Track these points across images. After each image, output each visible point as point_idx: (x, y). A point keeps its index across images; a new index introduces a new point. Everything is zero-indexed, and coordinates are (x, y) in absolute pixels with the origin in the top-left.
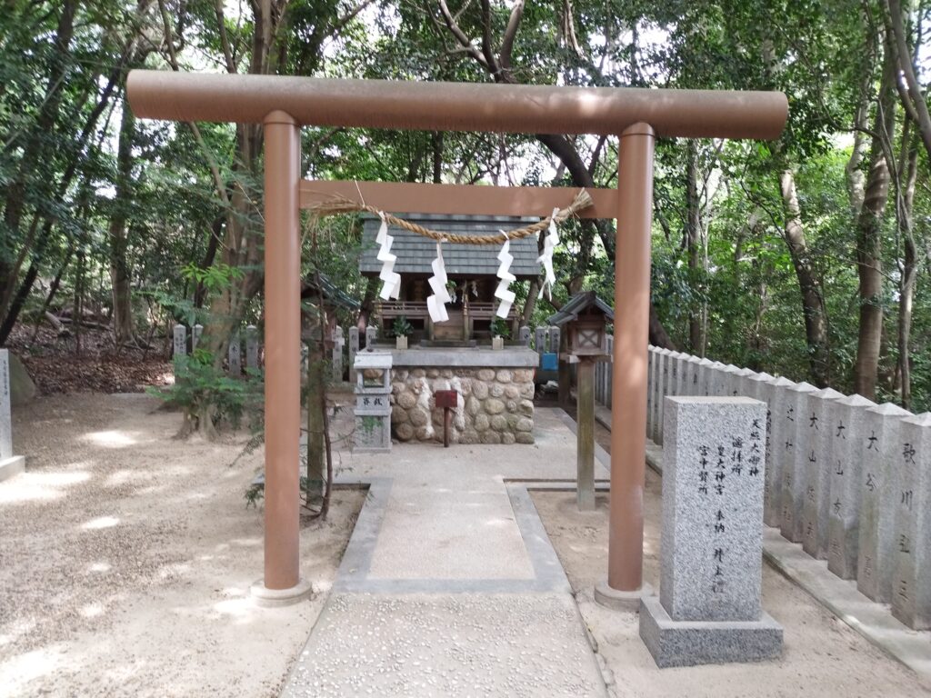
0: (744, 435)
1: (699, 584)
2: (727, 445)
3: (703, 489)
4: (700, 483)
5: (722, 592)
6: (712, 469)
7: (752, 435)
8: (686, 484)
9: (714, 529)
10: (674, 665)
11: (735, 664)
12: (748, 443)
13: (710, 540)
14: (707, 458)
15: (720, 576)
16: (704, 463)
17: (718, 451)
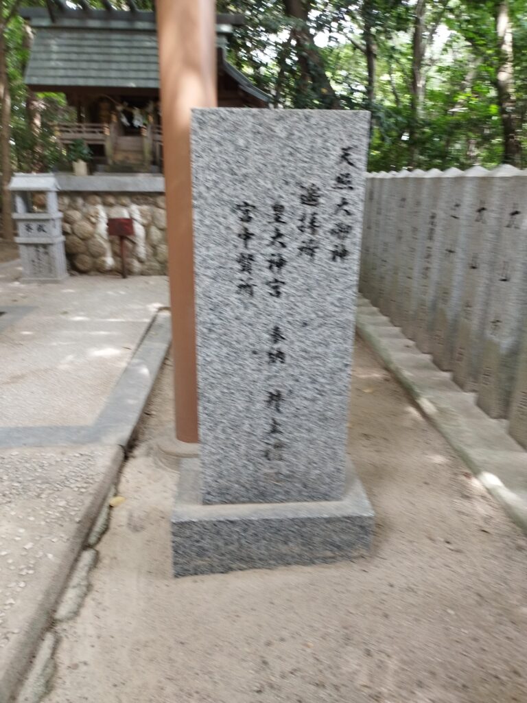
0: (322, 179)
1: (243, 449)
2: (291, 201)
3: (246, 287)
4: (240, 275)
5: (281, 459)
6: (262, 250)
7: (339, 180)
8: (214, 278)
9: (267, 359)
10: (197, 572)
11: (295, 567)
12: (331, 197)
13: (259, 376)
14: (253, 228)
15: (277, 435)
16: (247, 236)
17: (272, 212)
